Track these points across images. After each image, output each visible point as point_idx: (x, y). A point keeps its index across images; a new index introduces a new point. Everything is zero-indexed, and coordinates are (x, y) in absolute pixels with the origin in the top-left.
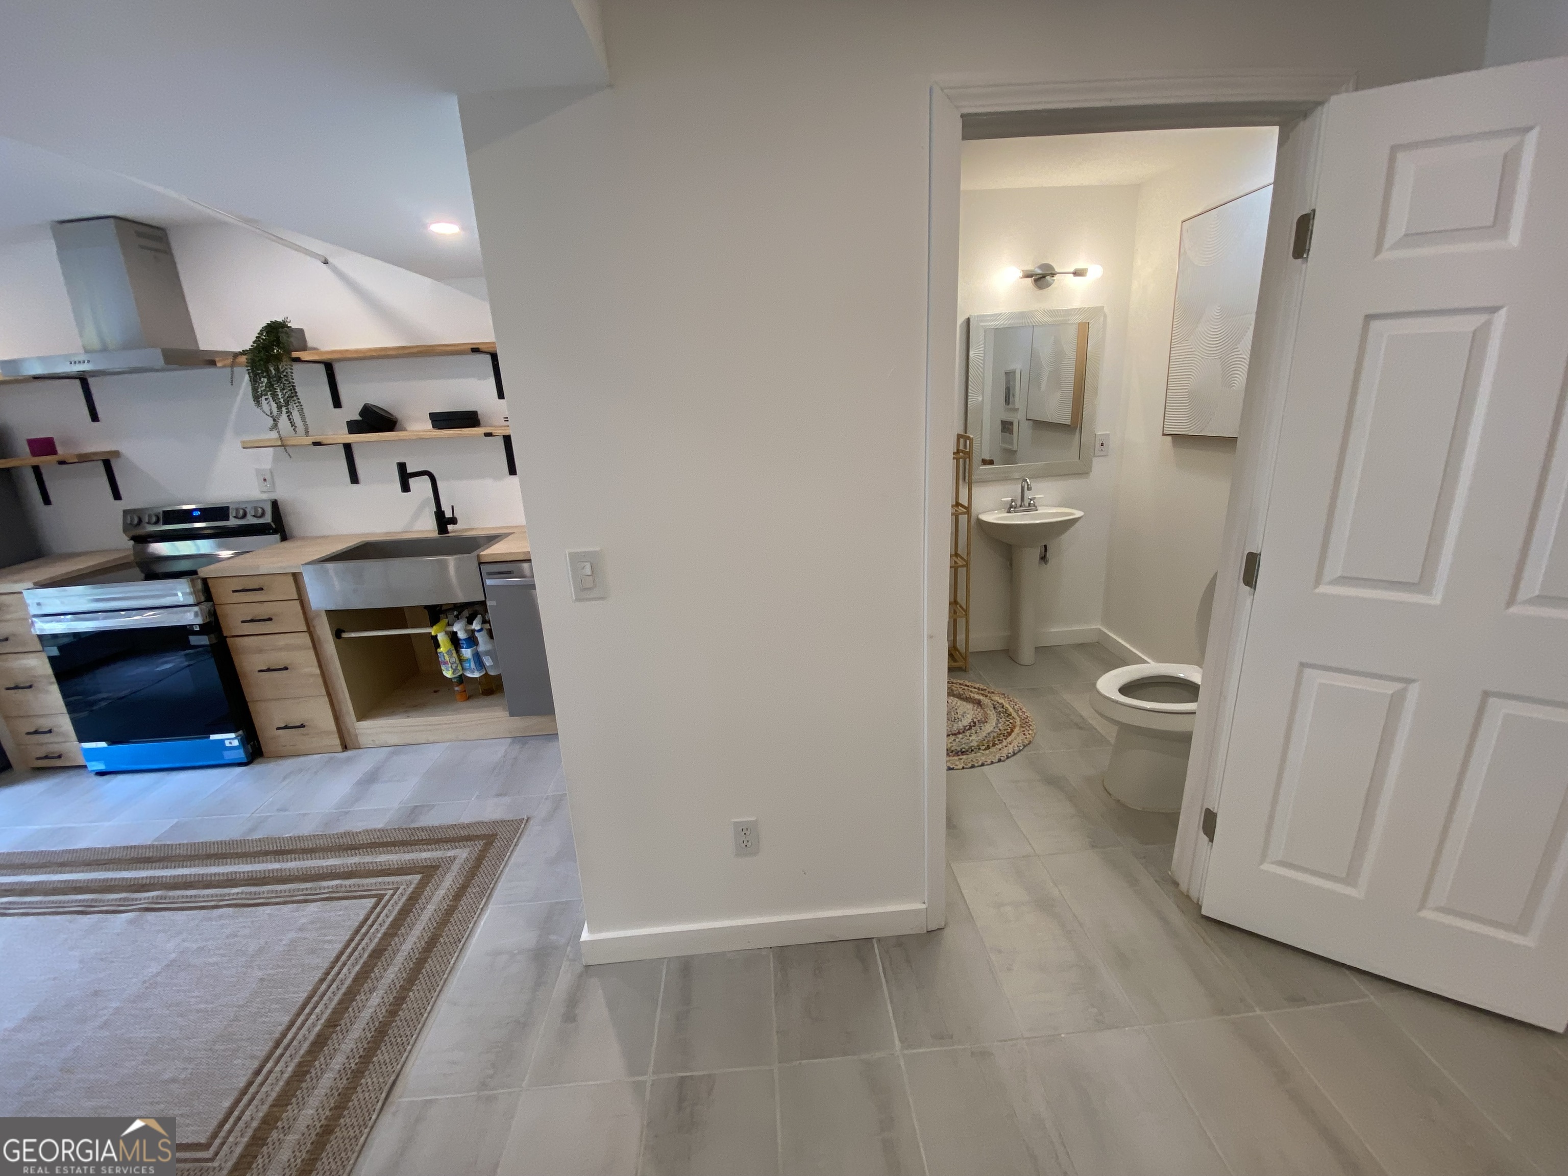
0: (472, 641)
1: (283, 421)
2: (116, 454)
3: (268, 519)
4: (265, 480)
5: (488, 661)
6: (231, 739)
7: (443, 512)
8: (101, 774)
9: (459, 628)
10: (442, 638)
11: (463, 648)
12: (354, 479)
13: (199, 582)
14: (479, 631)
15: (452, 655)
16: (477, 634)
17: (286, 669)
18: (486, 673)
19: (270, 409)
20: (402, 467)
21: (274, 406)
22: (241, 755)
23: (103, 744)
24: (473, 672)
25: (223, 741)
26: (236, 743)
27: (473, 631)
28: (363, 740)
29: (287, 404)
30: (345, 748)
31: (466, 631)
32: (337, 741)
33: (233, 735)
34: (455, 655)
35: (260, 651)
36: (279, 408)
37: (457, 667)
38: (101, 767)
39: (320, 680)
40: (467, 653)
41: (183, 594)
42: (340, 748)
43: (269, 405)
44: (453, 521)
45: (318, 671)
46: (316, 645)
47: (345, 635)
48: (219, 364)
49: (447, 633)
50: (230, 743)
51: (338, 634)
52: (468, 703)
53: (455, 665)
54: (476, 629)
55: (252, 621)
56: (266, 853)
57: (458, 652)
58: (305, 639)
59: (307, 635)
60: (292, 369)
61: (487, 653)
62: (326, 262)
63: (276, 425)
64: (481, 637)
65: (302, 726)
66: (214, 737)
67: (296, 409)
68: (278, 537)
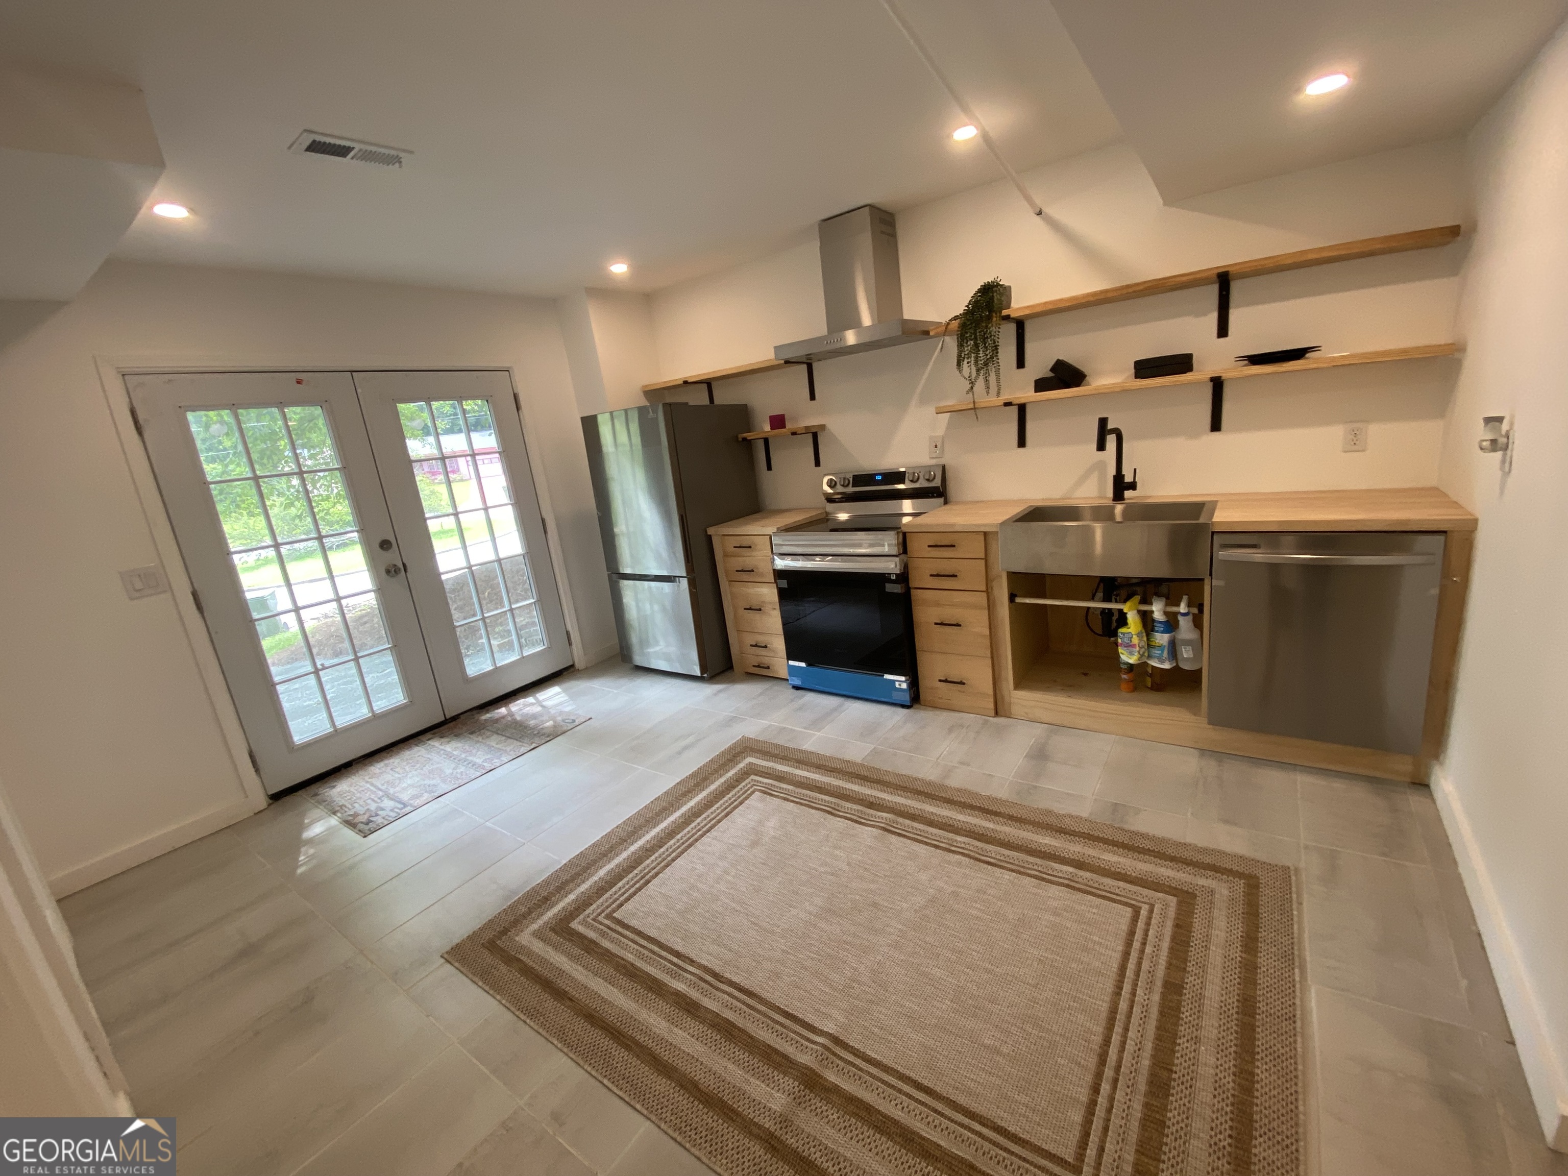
0: (1171, 624)
1: (980, 384)
2: (823, 427)
3: (937, 483)
4: (936, 446)
5: (1186, 653)
6: (900, 681)
7: (1123, 476)
8: (797, 688)
9: (1157, 610)
10: (1132, 617)
11: (1157, 632)
12: (1022, 443)
13: (901, 536)
14: (1184, 615)
15: (1142, 637)
16: (1180, 618)
17: (958, 625)
18: (1177, 664)
19: (970, 373)
20: (1103, 422)
21: (974, 369)
22: (906, 698)
23: (803, 665)
24: (1162, 662)
25: (894, 681)
26: (904, 686)
27: (1176, 614)
28: (1016, 710)
29: (986, 364)
30: (997, 714)
31: (1166, 613)
32: (991, 705)
33: (903, 678)
34: (1145, 639)
35: (937, 604)
36: (978, 370)
37: (1144, 653)
38: (797, 682)
39: (988, 642)
40: (1162, 639)
41: (889, 545)
42: (992, 713)
43: (968, 368)
44: (1133, 486)
45: (988, 633)
46: (991, 606)
47: (1019, 600)
48: (932, 333)
49: (1139, 612)
50: (900, 685)
51: (1012, 597)
52: (1134, 695)
53: (1143, 650)
54: (1182, 611)
55: (938, 575)
56: (972, 807)
57: (1148, 635)
58: (982, 599)
59: (985, 594)
60: (999, 328)
61: (1187, 643)
62: (1040, 213)
63: (972, 388)
64: (1185, 623)
65: (962, 683)
66: (888, 677)
67: (994, 369)
68: (942, 500)
